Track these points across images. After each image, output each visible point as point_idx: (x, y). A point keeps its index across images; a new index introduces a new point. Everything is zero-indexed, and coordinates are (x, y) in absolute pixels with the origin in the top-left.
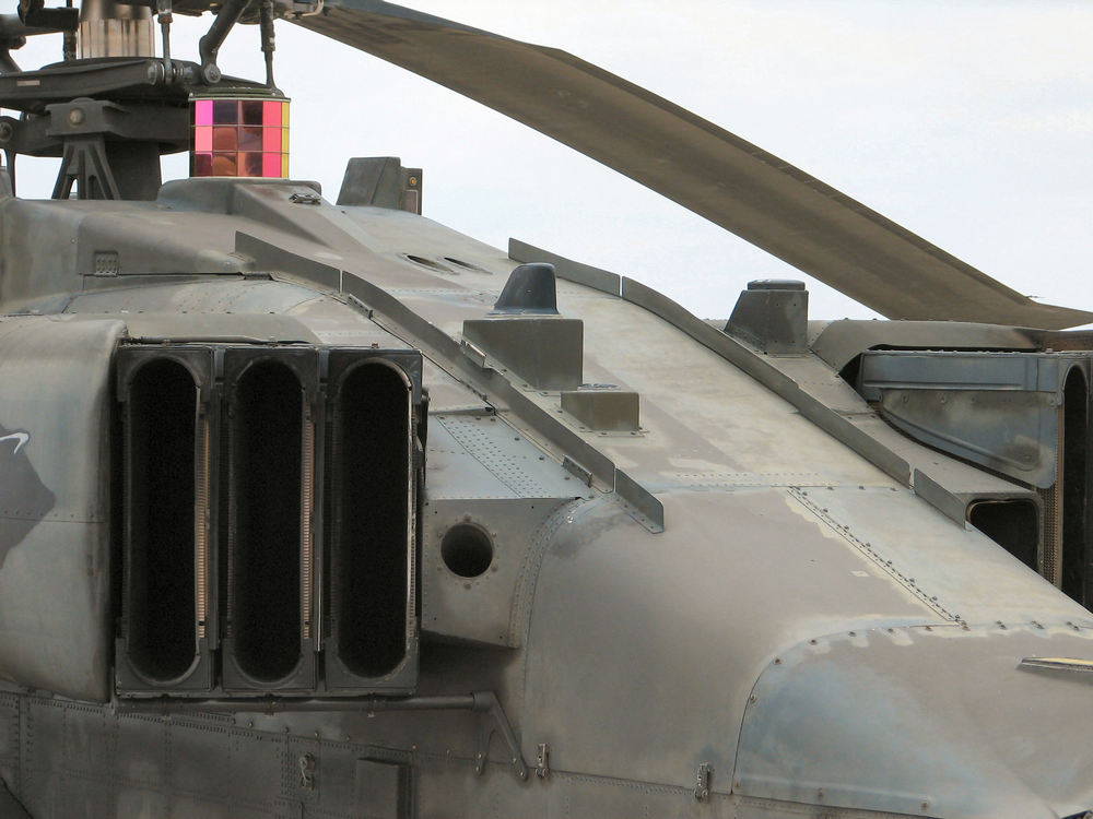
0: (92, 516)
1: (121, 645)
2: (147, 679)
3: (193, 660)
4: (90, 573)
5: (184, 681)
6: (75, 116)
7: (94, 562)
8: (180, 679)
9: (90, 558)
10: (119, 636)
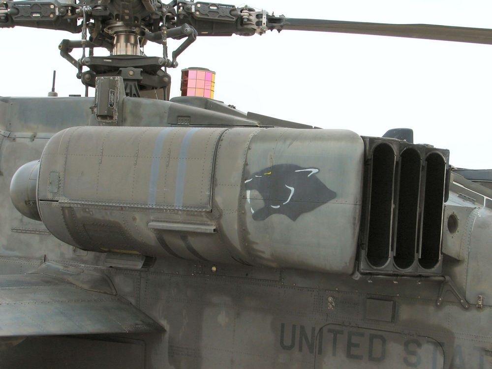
0: (357, 202)
1: (364, 253)
2: (373, 267)
3: (388, 260)
4: (354, 224)
5: (385, 268)
6: (131, 73)
7: (357, 219)
8: (383, 267)
9: (355, 218)
10: (363, 249)
